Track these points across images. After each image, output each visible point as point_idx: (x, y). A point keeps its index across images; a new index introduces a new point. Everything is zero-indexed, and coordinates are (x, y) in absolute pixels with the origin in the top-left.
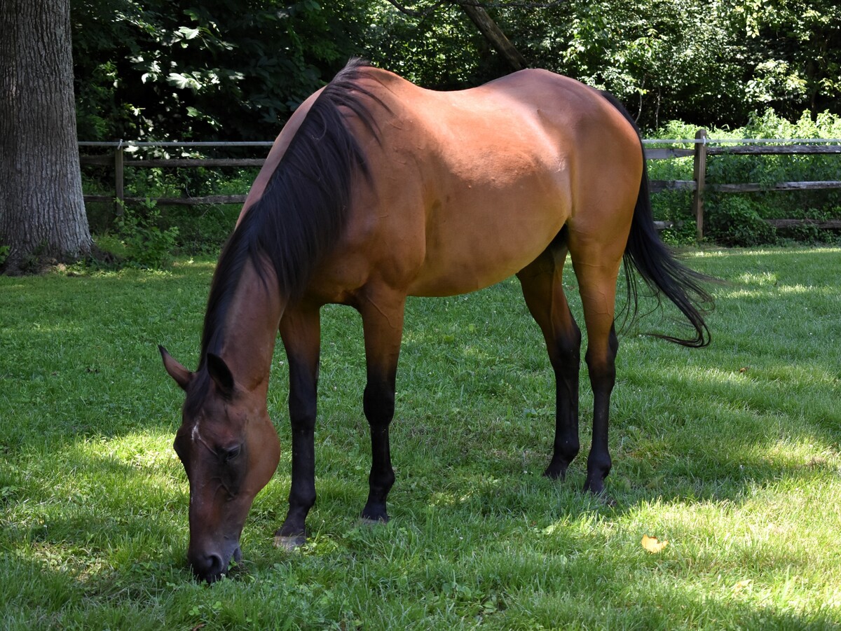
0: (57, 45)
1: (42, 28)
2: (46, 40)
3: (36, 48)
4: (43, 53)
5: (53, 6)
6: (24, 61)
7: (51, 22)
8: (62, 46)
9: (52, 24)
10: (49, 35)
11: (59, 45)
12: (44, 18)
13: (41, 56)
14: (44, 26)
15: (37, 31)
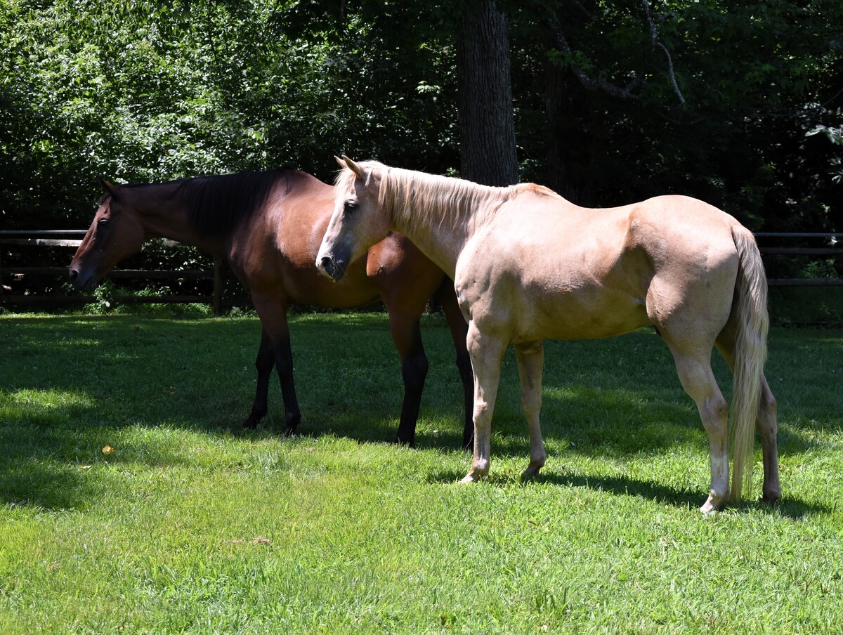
0: (497, 150)
1: (485, 137)
2: (488, 146)
3: (480, 153)
4: (486, 157)
5: (493, 120)
6: (472, 163)
7: (492, 132)
8: (502, 152)
9: (493, 135)
10: (491, 143)
11: (500, 150)
12: (486, 129)
13: (484, 159)
14: (486, 136)
15: (481, 139)
